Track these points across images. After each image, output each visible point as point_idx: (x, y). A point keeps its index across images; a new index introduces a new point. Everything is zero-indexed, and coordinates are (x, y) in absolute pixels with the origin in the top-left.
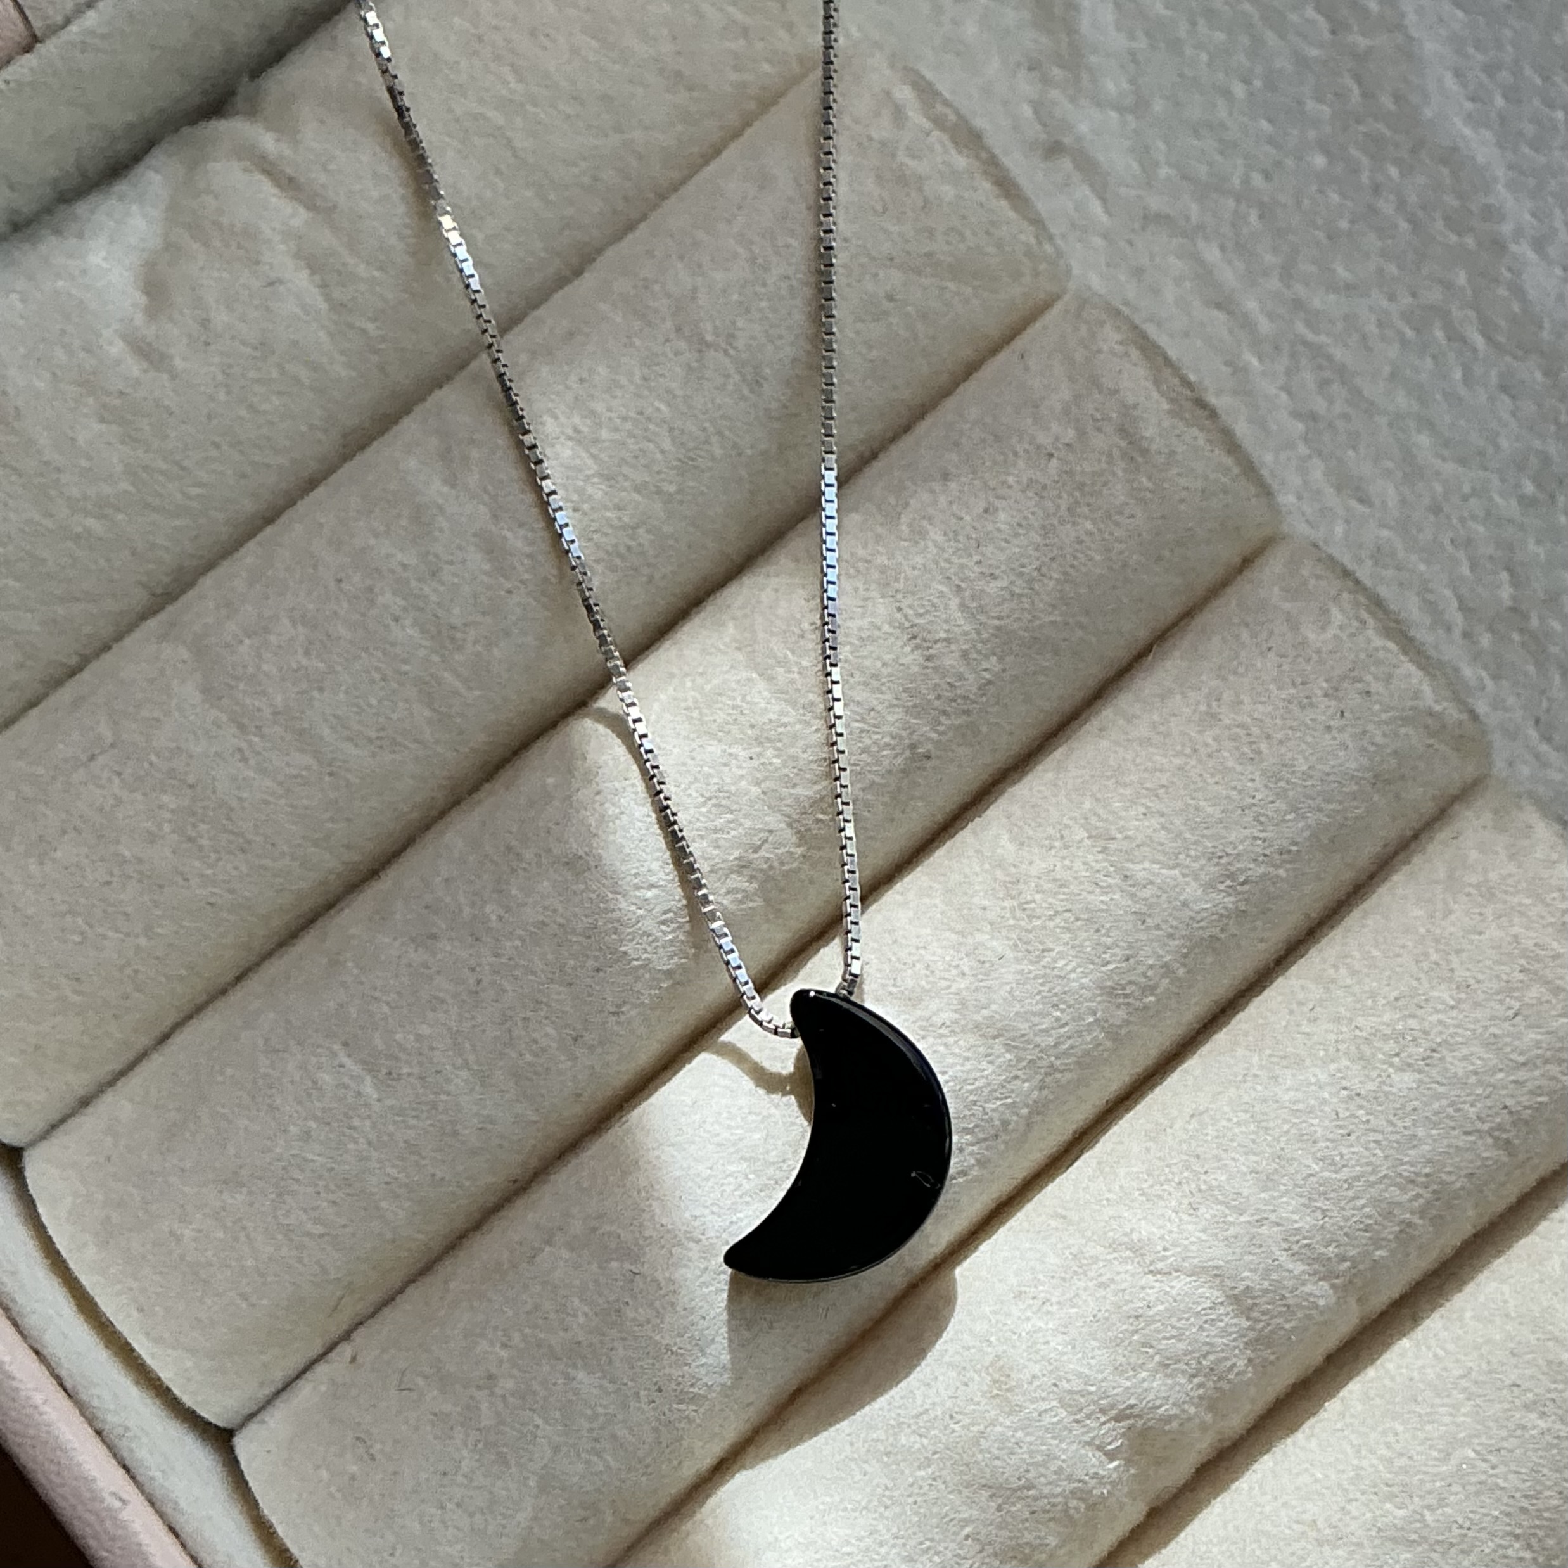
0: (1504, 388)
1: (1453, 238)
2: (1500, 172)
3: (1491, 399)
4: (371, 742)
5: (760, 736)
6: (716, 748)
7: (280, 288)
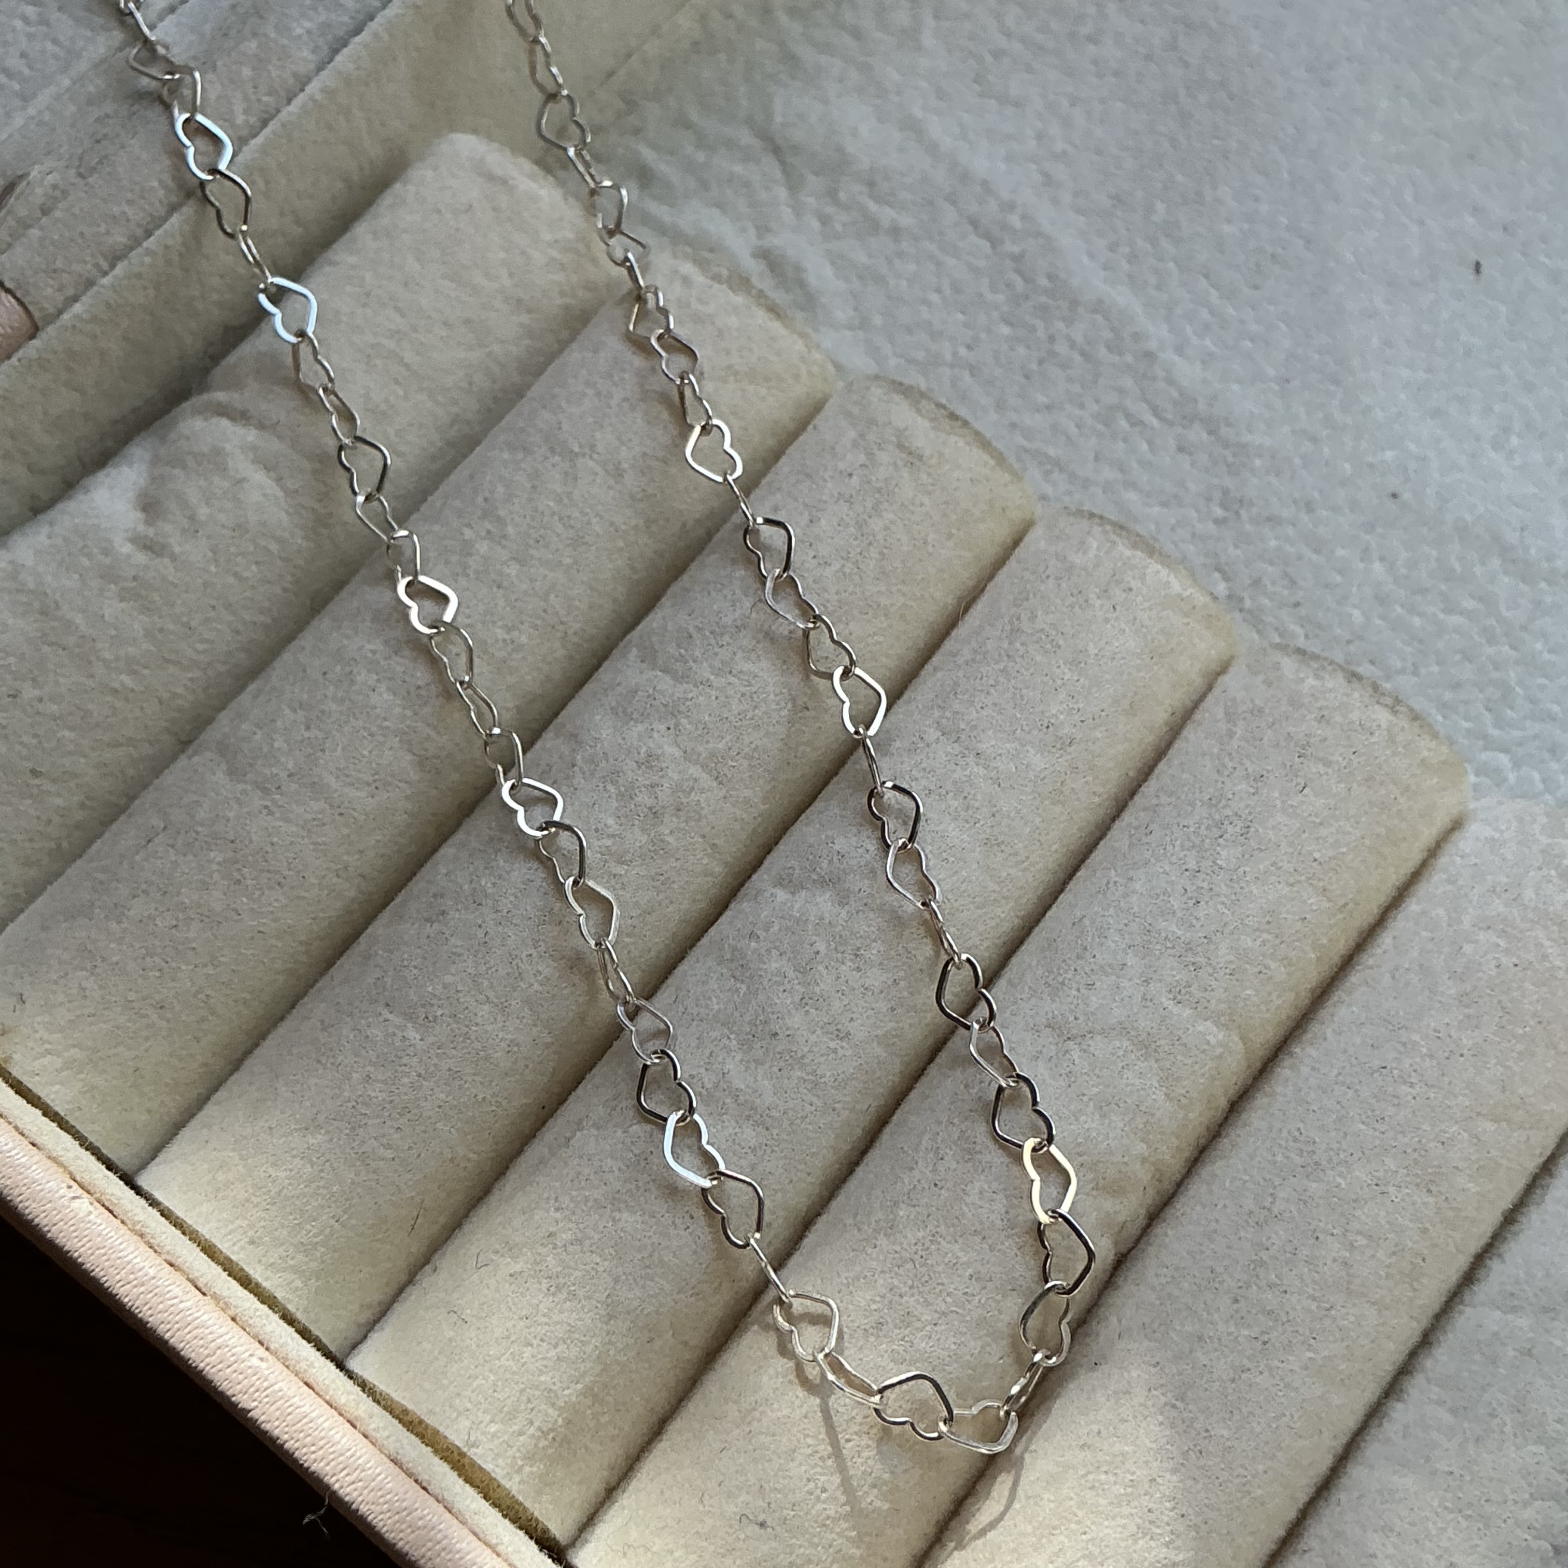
4: (368, 784)
5: (673, 711)
6: (640, 728)
7: (245, 485)
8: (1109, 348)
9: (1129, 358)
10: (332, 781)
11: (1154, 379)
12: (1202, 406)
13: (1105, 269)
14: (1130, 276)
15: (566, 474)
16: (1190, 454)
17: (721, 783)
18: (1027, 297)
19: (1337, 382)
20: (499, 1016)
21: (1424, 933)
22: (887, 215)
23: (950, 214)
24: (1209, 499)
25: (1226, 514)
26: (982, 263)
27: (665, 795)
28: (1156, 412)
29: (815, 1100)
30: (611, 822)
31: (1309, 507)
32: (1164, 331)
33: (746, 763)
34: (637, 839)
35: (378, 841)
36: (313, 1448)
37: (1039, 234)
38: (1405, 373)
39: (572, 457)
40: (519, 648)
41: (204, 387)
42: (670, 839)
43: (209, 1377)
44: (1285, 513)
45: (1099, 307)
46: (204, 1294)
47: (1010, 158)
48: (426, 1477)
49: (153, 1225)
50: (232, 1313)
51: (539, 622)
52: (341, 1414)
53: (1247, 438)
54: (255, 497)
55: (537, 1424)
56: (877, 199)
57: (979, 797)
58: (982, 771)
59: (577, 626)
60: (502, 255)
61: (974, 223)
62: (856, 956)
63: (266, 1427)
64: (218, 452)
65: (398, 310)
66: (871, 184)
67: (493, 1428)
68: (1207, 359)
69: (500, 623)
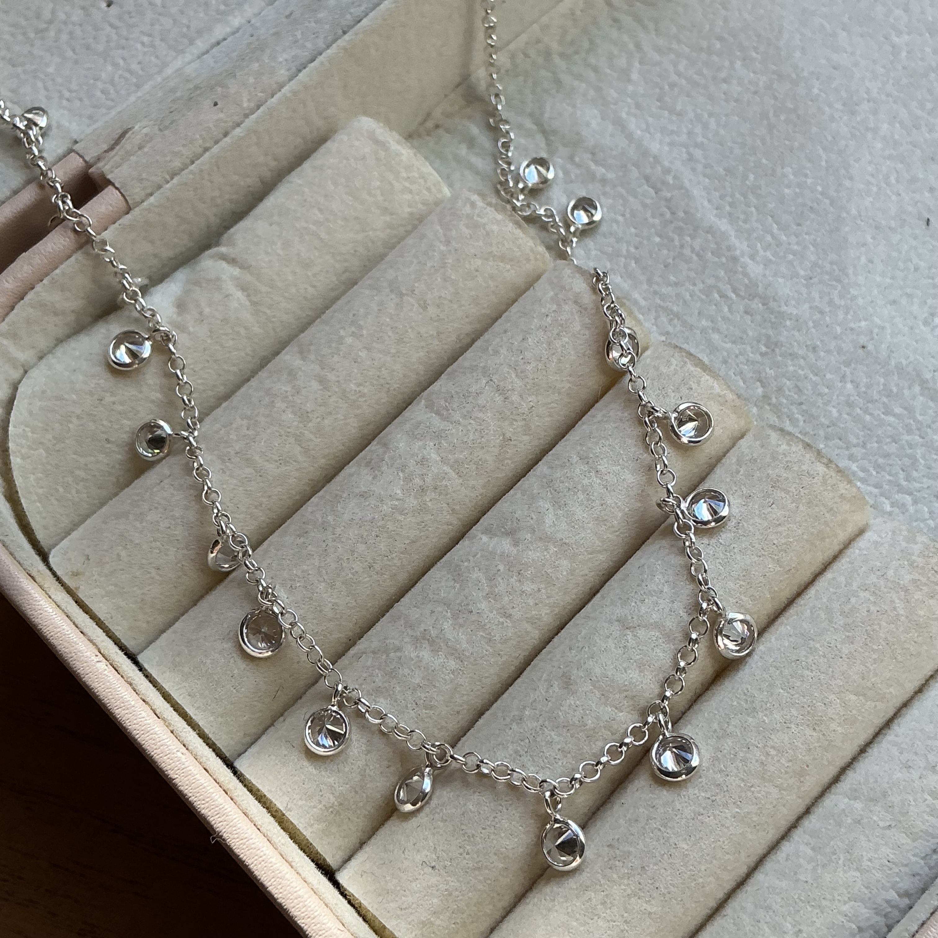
0: (747, 313)
1: (716, 259)
2: (733, 233)
3: (742, 317)
4: (276, 461)
5: (439, 436)
6: (420, 443)
7: (231, 298)
8: (712, 253)
9: (724, 260)
10: (257, 458)
11: (736, 272)
12: (761, 289)
13: (717, 209)
14: (730, 214)
15: (397, 304)
16: (752, 315)
17: (460, 476)
18: (671, 222)
19: (839, 281)
20: (329, 590)
21: (831, 590)
22: (600, 171)
23: (635, 173)
24: (758, 341)
25: (768, 350)
26: (648, 201)
27: (428, 480)
28: (734, 291)
29: (489, 648)
30: (399, 492)
31: (815, 349)
32: (744, 246)
33: (474, 467)
34: (412, 502)
35: (279, 491)
36: (203, 802)
37: (681, 187)
38: (878, 279)
39: (401, 295)
40: (363, 396)
41: (217, 244)
42: (429, 504)
43: (156, 760)
44: (800, 352)
45: (710, 230)
46: (159, 718)
47: (672, 144)
48: (260, 823)
49: (137, 679)
50: (172, 729)
51: (375, 382)
52: (220, 786)
53: (784, 308)
54: (235, 304)
55: (324, 803)
56: (596, 162)
57: (595, 494)
58: (598, 481)
59: (396, 386)
60: (378, 183)
61: (647, 179)
62: (519, 574)
63: (181, 788)
64: (218, 279)
65: (320, 210)
66: (593, 154)
67: (300, 803)
68: (767, 263)
69: (354, 382)
